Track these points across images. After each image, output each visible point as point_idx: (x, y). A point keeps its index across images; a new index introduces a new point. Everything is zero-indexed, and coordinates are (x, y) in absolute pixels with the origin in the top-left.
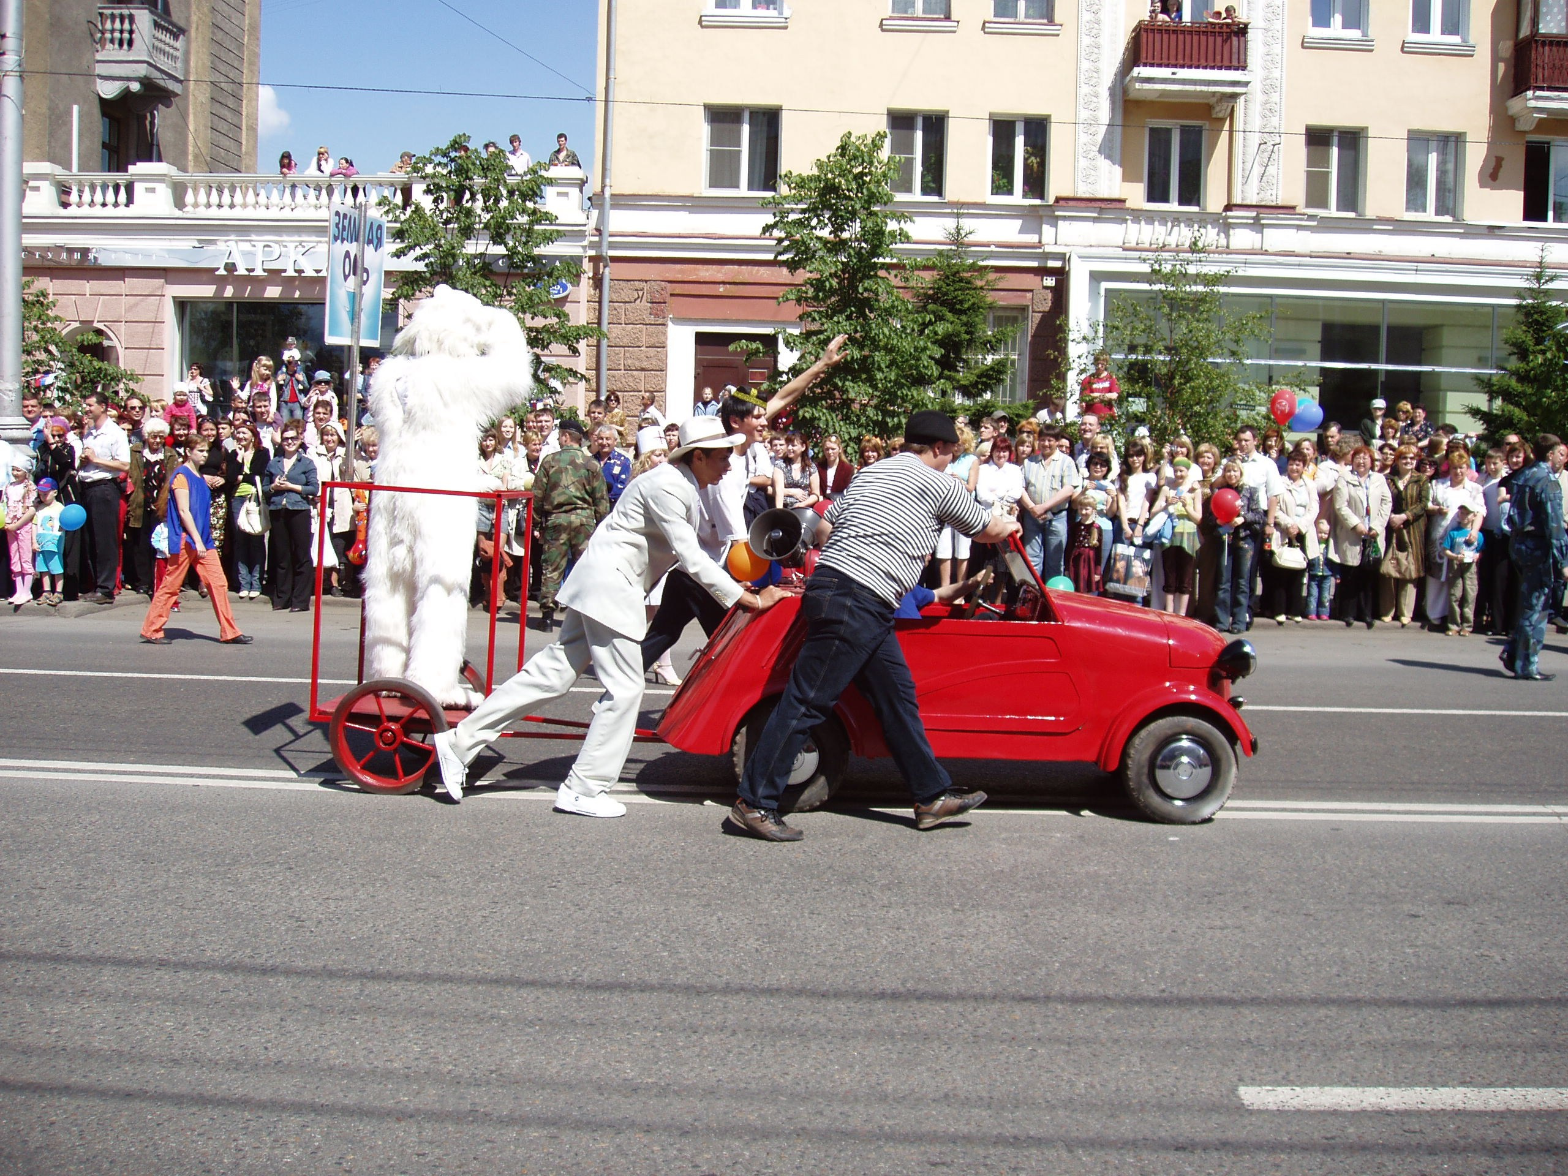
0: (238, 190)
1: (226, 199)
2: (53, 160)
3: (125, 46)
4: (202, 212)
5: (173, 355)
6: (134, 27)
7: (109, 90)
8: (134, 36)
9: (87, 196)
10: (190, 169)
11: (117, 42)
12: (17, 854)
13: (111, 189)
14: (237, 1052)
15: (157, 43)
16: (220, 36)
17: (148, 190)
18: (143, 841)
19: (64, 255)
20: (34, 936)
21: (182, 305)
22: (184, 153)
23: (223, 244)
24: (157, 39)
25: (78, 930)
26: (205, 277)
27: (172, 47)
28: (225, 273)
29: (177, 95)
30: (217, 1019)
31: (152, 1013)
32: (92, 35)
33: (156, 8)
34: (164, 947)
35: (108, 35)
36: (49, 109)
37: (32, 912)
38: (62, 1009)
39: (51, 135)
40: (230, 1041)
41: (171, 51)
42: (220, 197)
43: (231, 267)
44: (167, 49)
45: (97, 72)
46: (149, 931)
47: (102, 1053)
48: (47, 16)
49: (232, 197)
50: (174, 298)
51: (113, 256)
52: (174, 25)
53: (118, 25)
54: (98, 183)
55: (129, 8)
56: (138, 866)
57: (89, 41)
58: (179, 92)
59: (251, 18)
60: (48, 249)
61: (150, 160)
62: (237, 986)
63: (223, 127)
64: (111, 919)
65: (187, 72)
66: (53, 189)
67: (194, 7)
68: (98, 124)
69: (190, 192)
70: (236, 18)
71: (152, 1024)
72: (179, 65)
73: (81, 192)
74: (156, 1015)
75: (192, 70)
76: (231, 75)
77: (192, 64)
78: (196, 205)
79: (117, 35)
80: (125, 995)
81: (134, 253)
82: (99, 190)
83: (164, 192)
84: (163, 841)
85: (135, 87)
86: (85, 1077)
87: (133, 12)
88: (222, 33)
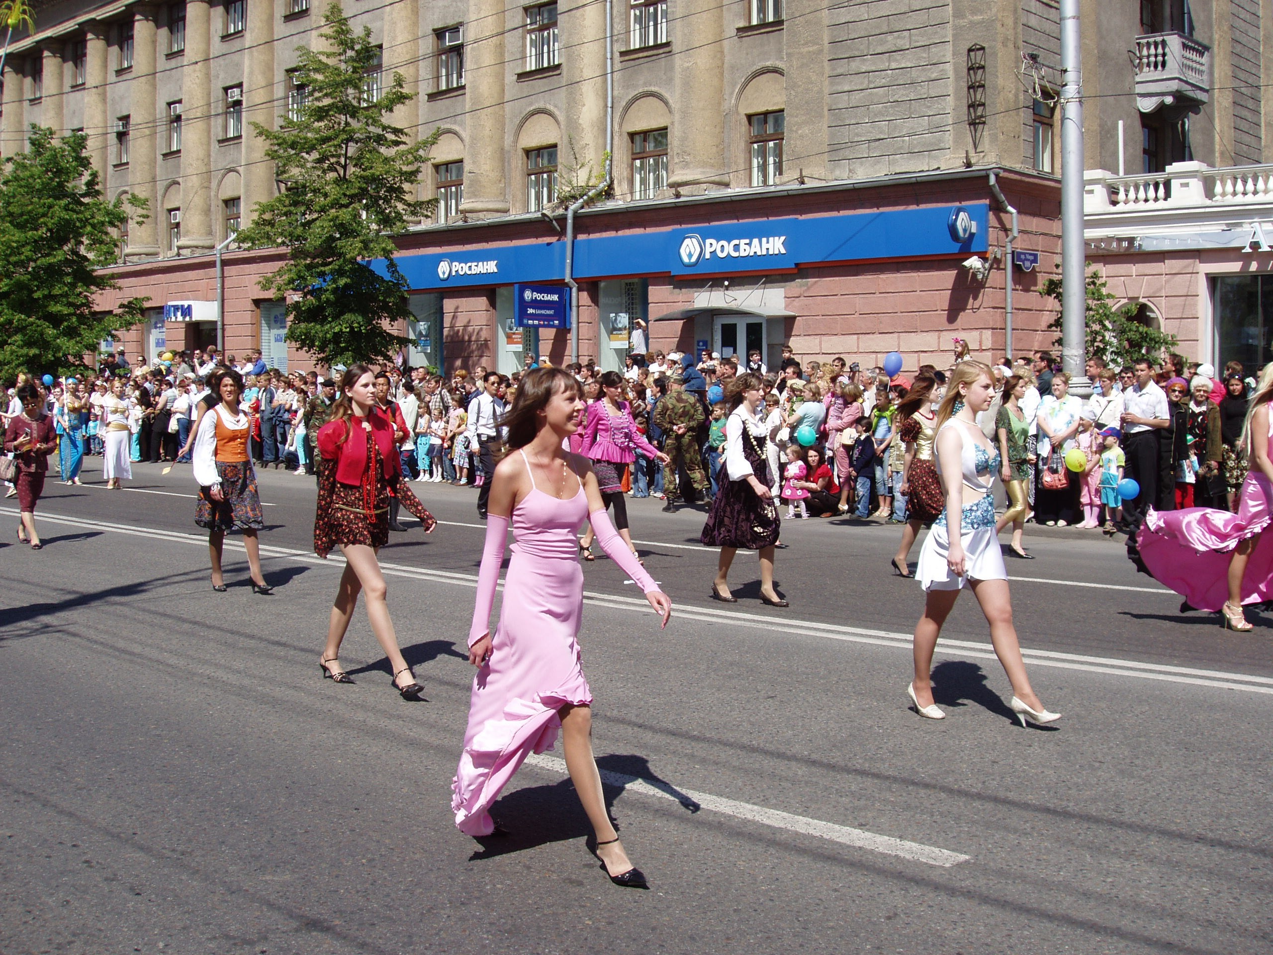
0: (1260, 178)
1: (1250, 186)
2: (1103, 167)
3: (1160, 68)
4: (1229, 200)
5: (1206, 323)
6: (1167, 50)
7: (1147, 105)
8: (1166, 58)
9: (1132, 195)
10: (1217, 164)
11: (1152, 65)
12: (1081, 732)
13: (1152, 187)
14: (1264, 922)
15: (1185, 62)
16: (1238, 49)
17: (1183, 185)
18: (1185, 732)
19: (1114, 244)
20: (1094, 800)
21: (1213, 280)
22: (1212, 151)
23: (1248, 226)
24: (1186, 58)
25: (1130, 800)
26: (1232, 255)
27: (1198, 63)
28: (1250, 251)
29: (1204, 103)
30: (1247, 891)
31: (1191, 877)
32: (1132, 61)
33: (1184, 32)
34: (1202, 823)
35: (1145, 60)
36: (1100, 126)
37: (1094, 781)
38: (1116, 863)
39: (1102, 147)
40: (1258, 912)
41: (1198, 66)
42: (1245, 186)
43: (1255, 245)
44: (1194, 65)
45: (1137, 92)
46: (1190, 808)
47: (1148, 904)
48: (1096, 51)
49: (1255, 185)
50: (1207, 274)
51: (1155, 242)
52: (1199, 44)
53: (1152, 51)
54: (1141, 182)
55: (1162, 36)
56: (1181, 753)
57: (1130, 67)
58: (1206, 100)
59: (1265, 30)
60: (1102, 240)
61: (1183, 160)
62: (1265, 866)
63: (1244, 125)
64: (1158, 794)
65: (1212, 82)
66: (1105, 190)
67: (1215, 28)
68: (1139, 134)
69: (1218, 183)
70: (1252, 32)
71: (1191, 887)
72: (1205, 77)
73: (1127, 192)
74: (1194, 880)
75: (1216, 80)
76: (1250, 81)
77: (1216, 75)
78: (1224, 194)
79: (1152, 59)
80: (1168, 861)
81: (1172, 239)
82: (1142, 188)
83: (1196, 186)
84: (1202, 734)
85: (1169, 100)
86: (1133, 922)
87: (1166, 38)
88: (1240, 46)
